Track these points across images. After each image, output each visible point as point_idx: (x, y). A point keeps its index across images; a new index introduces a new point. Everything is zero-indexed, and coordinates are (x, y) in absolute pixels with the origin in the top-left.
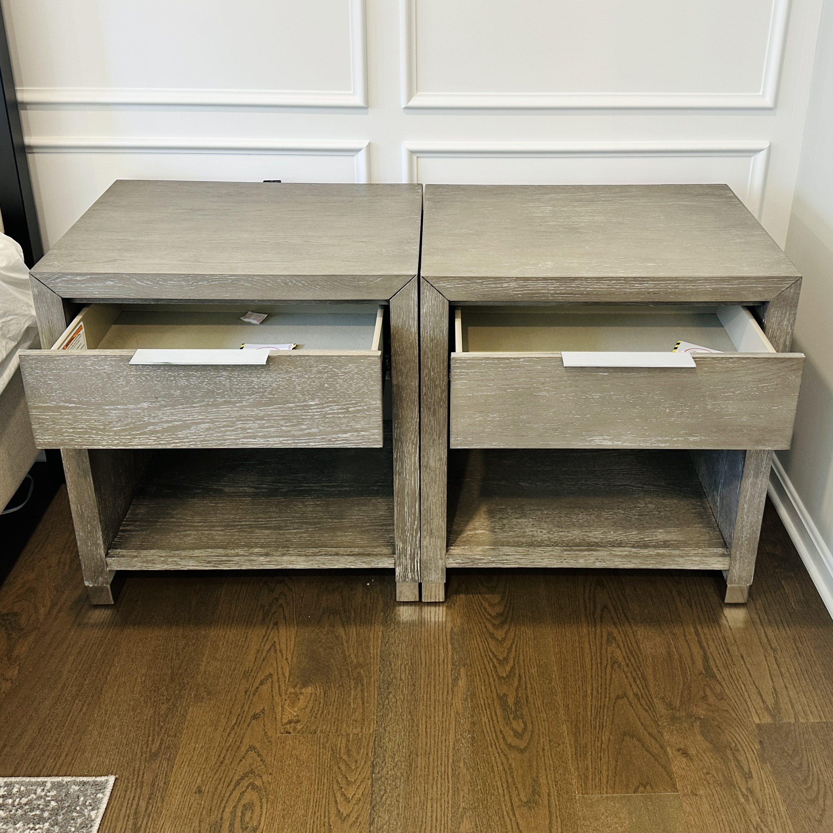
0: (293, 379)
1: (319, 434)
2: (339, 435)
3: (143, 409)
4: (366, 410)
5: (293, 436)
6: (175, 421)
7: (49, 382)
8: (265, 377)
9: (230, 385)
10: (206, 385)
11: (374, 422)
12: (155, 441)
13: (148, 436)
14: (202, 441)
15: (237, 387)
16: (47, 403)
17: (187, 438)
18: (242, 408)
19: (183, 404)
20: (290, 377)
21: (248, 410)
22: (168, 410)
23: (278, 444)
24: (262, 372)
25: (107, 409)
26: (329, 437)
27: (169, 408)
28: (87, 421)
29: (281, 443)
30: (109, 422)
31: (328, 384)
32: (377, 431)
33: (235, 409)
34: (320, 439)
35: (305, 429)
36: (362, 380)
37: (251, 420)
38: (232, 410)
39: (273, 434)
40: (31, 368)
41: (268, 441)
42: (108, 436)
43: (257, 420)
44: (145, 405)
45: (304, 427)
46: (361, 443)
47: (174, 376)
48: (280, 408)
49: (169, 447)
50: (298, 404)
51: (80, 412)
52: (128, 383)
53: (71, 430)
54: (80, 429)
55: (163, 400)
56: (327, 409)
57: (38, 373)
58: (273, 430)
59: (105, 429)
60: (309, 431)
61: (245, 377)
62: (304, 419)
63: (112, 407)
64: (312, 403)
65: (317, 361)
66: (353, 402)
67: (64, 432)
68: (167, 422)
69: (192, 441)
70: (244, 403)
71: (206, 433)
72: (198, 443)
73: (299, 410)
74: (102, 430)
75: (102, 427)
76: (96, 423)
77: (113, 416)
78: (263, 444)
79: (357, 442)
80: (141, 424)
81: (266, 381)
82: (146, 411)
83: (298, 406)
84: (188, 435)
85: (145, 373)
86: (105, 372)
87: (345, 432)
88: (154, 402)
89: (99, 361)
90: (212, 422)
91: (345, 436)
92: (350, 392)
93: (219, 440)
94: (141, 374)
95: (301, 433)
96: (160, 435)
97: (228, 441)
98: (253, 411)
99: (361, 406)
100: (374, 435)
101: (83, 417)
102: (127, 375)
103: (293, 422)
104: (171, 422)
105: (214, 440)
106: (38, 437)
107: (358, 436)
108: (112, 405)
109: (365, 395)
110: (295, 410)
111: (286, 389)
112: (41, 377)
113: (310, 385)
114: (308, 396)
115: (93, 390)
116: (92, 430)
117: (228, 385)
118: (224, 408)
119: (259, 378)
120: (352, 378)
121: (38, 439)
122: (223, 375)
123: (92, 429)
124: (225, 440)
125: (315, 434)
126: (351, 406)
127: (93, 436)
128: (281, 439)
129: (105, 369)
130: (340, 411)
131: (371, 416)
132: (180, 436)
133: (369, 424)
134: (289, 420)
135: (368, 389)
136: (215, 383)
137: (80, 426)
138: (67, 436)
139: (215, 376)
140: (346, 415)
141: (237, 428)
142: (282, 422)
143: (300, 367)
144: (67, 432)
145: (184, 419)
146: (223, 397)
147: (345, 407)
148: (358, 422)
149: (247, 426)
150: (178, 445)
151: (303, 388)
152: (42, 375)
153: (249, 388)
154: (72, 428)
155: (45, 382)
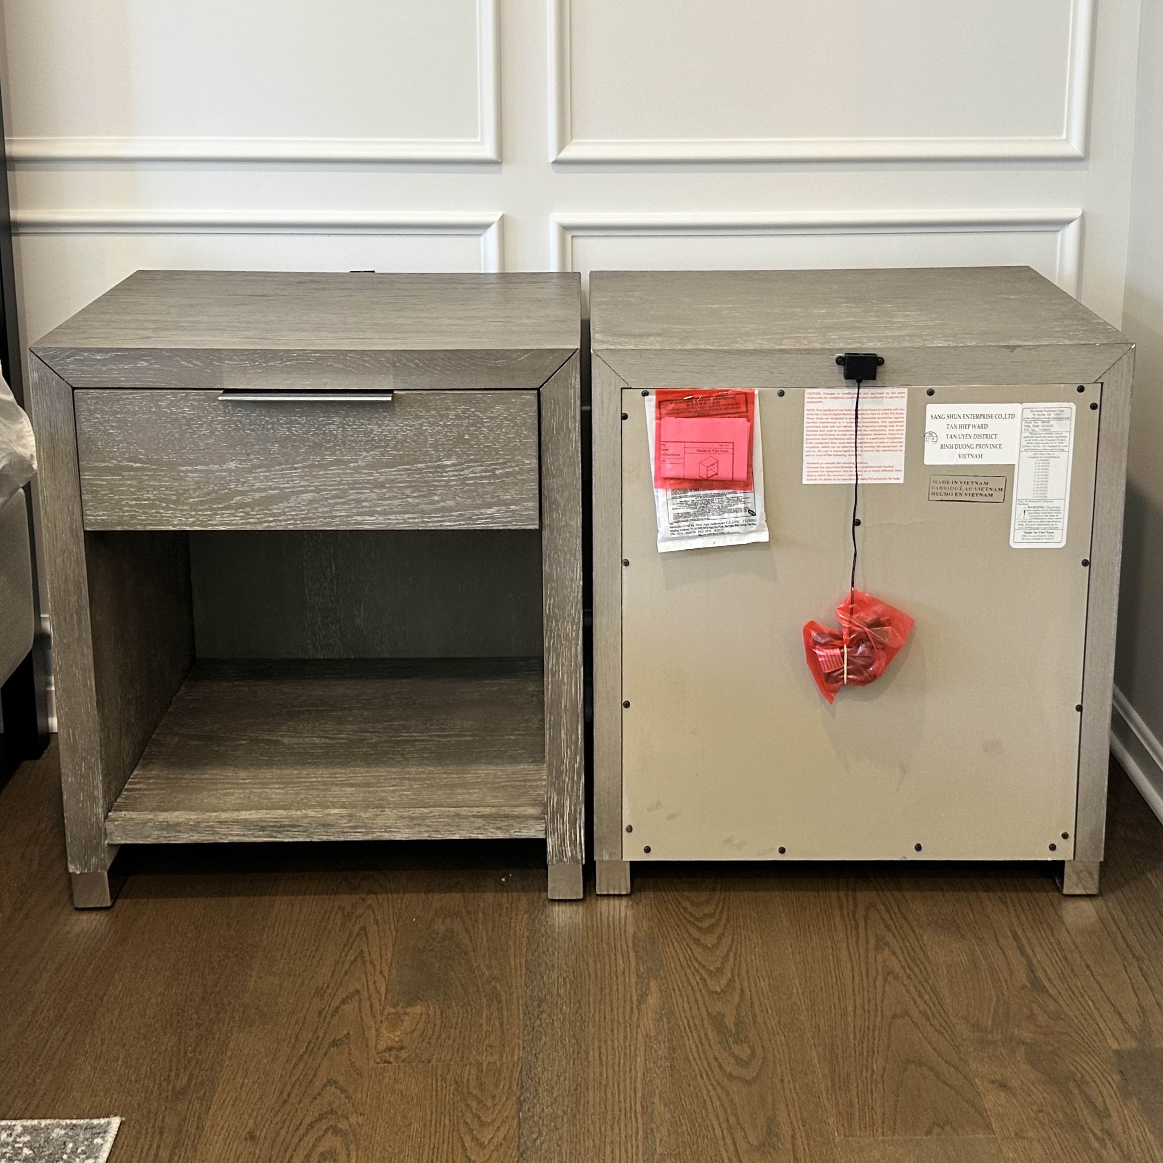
0: (424, 428)
1: (456, 509)
2: (483, 511)
3: (230, 471)
4: (518, 473)
5: (422, 512)
6: (270, 488)
7: (111, 431)
8: (388, 425)
9: (342, 435)
10: (312, 436)
11: (528, 490)
12: (242, 518)
13: (233, 511)
14: (303, 519)
15: (353, 438)
16: (105, 462)
17: (284, 514)
18: (357, 470)
19: (281, 464)
20: (421, 425)
21: (365, 474)
22: (262, 473)
23: (401, 523)
24: (385, 417)
25: (182, 471)
26: (468, 514)
27: (263, 470)
28: (155, 488)
29: (405, 522)
30: (184, 490)
31: (469, 434)
32: (531, 504)
33: (348, 471)
34: (456, 516)
35: (438, 502)
36: (513, 428)
37: (367, 488)
38: (344, 474)
39: (395, 509)
40: (89, 411)
41: (389, 519)
42: (182, 510)
43: (375, 487)
44: (232, 465)
45: (436, 498)
46: (511, 522)
47: (271, 423)
48: (407, 470)
49: (260, 528)
50: (429, 464)
51: (147, 475)
52: (212, 432)
53: (134, 502)
54: (146, 500)
55: (256, 459)
56: (466, 472)
57: (97, 418)
58: (396, 502)
59: (178, 500)
60: (442, 504)
61: (363, 424)
62: (436, 486)
63: (190, 468)
64: (448, 463)
65: (456, 401)
66: (501, 461)
67: (124, 505)
68: (259, 490)
69: (290, 520)
70: (360, 463)
71: (308, 507)
72: (298, 522)
73: (430, 472)
74: (173, 502)
75: (174, 498)
76: (167, 492)
77: (189, 482)
78: (382, 524)
79: (505, 520)
80: (225, 494)
81: (389, 431)
82: (233, 474)
83: (428, 467)
84: (286, 510)
85: (235, 418)
86: (184, 417)
87: (490, 506)
88: (245, 461)
89: (179, 401)
90: (318, 491)
91: (489, 511)
92: (498, 446)
93: (325, 518)
94: (230, 420)
95: (432, 507)
96: (249, 509)
97: (337, 519)
98: (371, 474)
99: (511, 467)
100: (527, 509)
101: (151, 483)
102: (212, 421)
103: (422, 491)
104: (265, 490)
105: (320, 517)
106: (88, 512)
107: (507, 512)
108: (191, 465)
109: (516, 450)
110: (426, 473)
111: (414, 441)
112: (101, 423)
113: (446, 436)
114: (442, 452)
115: (166, 443)
116: (161, 502)
117: (340, 436)
118: (334, 470)
119: (380, 426)
120: (500, 427)
121: (89, 515)
122: (334, 421)
123: (161, 500)
124: (333, 517)
125: (450, 509)
126: (498, 467)
127: (162, 511)
128: (407, 516)
129: (184, 412)
130: (484, 474)
131: (524, 481)
132: (275, 511)
133: (521, 493)
134: (416, 488)
135: (521, 442)
136: (324, 433)
137: (145, 496)
138: (127, 511)
139: (324, 423)
140: (492, 481)
141: (350, 500)
142: (408, 492)
143: (435, 409)
144: (127, 505)
145: (281, 486)
146: (333, 454)
147: (490, 469)
148: (506, 491)
149: (363, 497)
150: (272, 524)
151: (436, 440)
152: (102, 420)
153: (367, 441)
154: (135, 499)
155: (105, 432)
